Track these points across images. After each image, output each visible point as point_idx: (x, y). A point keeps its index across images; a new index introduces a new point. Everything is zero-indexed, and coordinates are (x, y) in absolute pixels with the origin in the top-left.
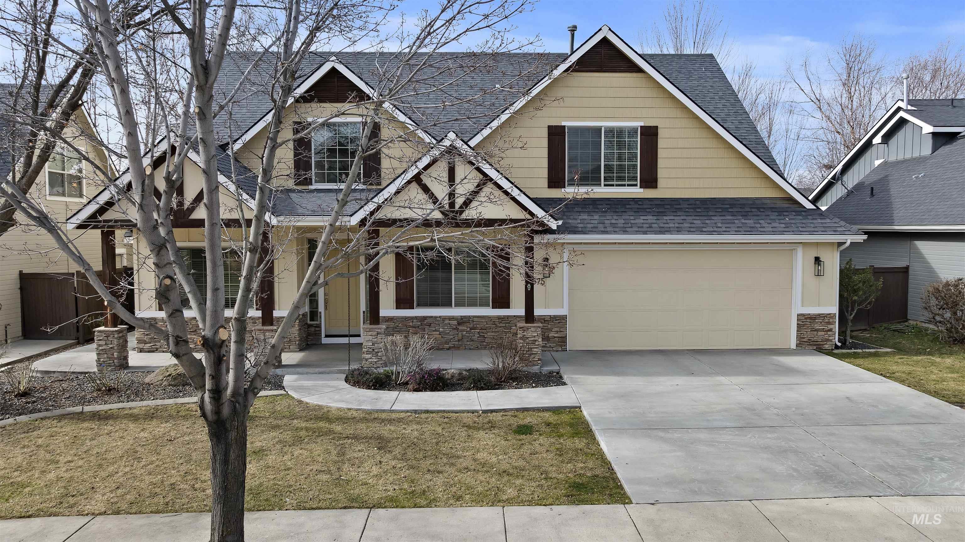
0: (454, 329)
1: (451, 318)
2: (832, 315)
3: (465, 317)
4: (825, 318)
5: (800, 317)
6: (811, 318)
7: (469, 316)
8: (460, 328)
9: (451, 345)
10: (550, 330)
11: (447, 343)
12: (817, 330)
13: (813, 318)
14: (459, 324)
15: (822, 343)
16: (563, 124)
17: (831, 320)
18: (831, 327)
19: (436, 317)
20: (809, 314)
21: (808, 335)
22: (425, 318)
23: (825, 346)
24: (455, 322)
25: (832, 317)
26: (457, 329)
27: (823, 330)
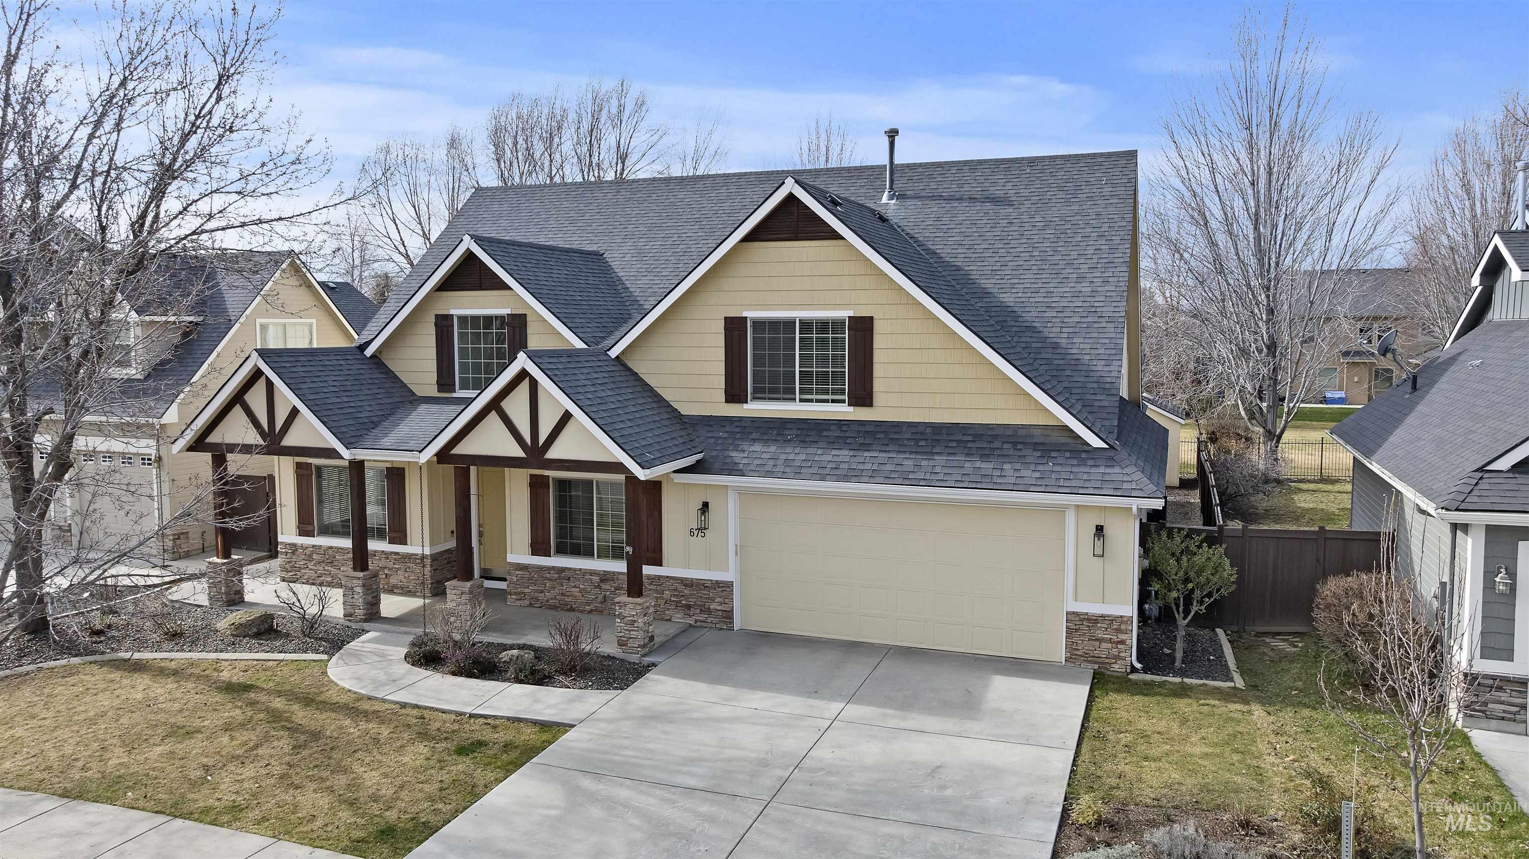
0: (596, 587)
1: (592, 573)
2: (1125, 619)
3: (608, 572)
4: (1116, 623)
5: (1071, 617)
6: (1089, 620)
7: (613, 572)
8: (603, 586)
9: (592, 607)
10: (713, 600)
11: (588, 604)
12: (1100, 640)
13: (1093, 620)
14: (602, 581)
15: (1107, 661)
16: (745, 314)
17: (1123, 627)
18: (1122, 637)
19: (575, 570)
20: (1087, 614)
21: (1084, 646)
22: (563, 570)
23: (1113, 666)
24: (596, 579)
25: (1126, 623)
26: (599, 587)
27: (1110, 641)
